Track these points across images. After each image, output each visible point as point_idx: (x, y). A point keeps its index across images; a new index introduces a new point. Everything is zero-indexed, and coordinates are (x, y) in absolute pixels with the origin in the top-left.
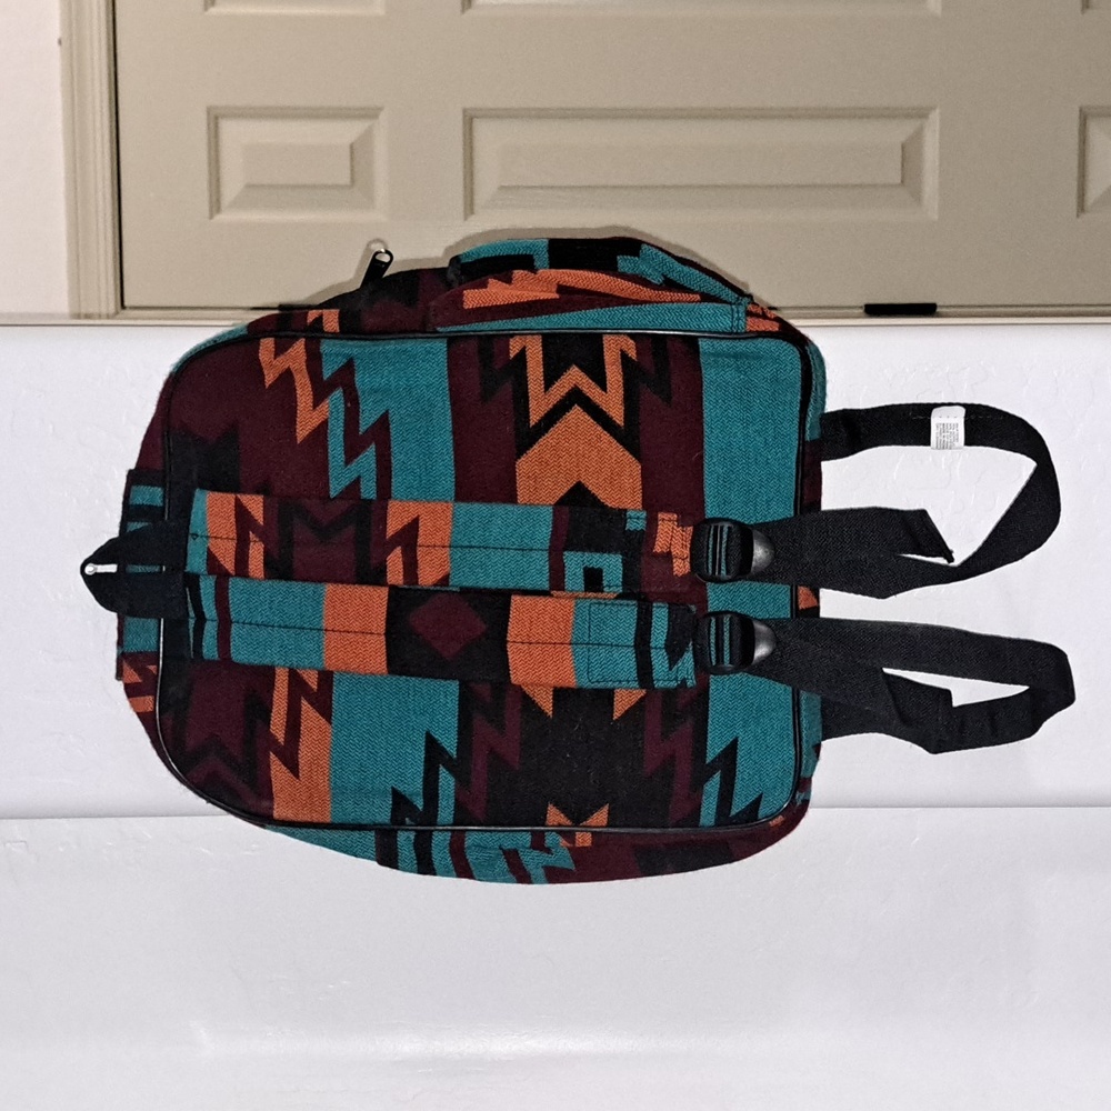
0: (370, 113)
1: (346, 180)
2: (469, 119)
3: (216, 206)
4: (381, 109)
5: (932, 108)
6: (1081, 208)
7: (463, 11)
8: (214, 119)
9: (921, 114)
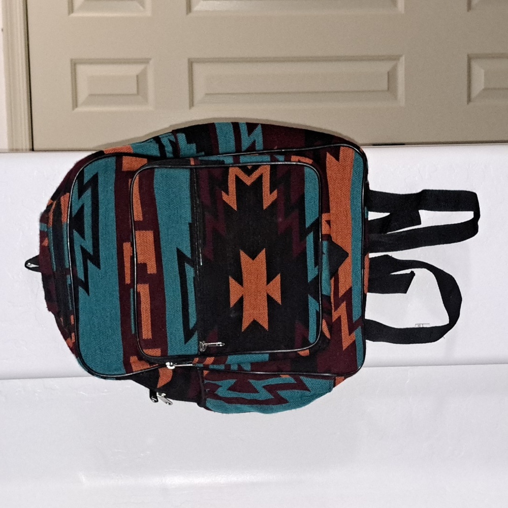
0: (146, 61)
1: (135, 91)
2: (191, 63)
3: (75, 104)
4: (150, 59)
5: (401, 56)
6: (469, 99)
7: (187, 14)
8: (74, 64)
9: (396, 58)
